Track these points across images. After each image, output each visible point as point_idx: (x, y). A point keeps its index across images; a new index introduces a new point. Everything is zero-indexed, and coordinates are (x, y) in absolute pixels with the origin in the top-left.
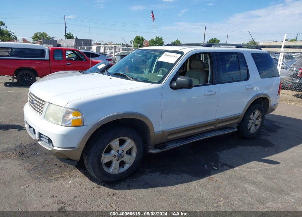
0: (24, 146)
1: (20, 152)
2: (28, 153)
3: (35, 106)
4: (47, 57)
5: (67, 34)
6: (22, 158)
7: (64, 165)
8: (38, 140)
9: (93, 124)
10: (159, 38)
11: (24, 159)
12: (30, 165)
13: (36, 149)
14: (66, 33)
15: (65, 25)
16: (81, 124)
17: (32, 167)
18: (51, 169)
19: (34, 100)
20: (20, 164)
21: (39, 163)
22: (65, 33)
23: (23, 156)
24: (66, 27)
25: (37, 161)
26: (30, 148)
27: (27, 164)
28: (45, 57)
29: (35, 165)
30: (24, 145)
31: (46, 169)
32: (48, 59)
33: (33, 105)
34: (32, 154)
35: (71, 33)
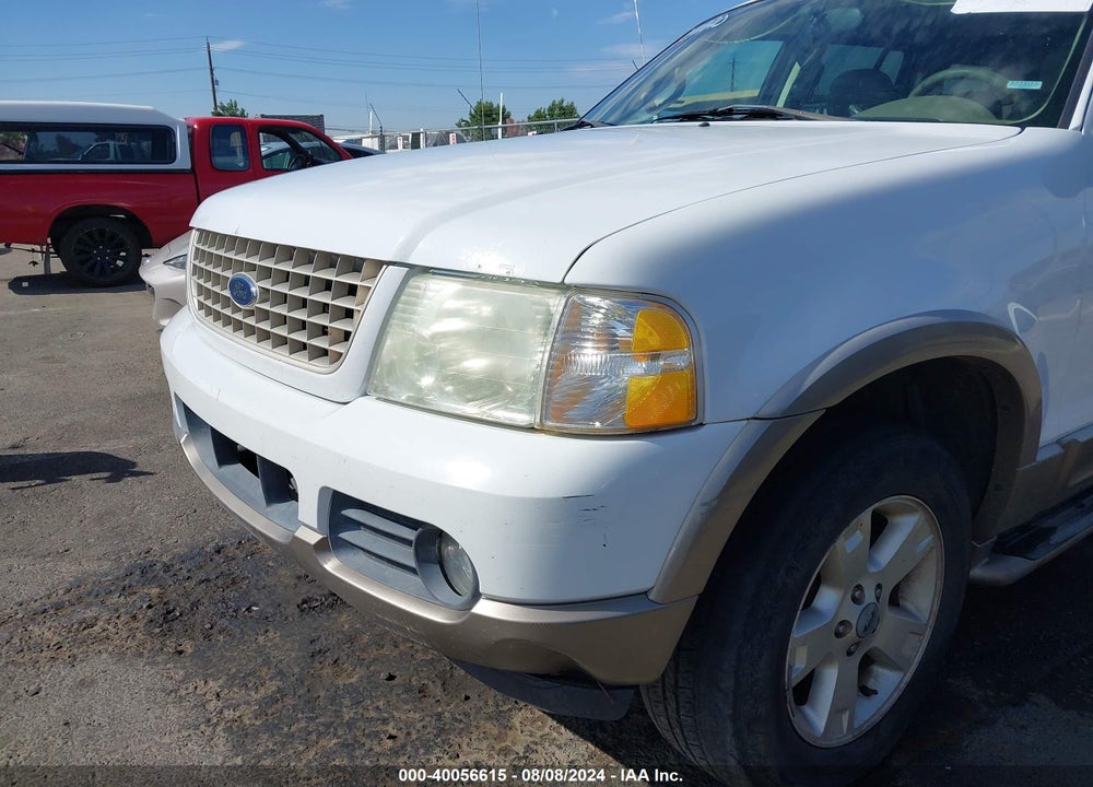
0: (167, 568)
1: (150, 607)
2: (195, 605)
3: (265, 315)
4: (183, 160)
5: (223, 108)
6: (171, 644)
7: (439, 683)
8: (321, 547)
9: (765, 412)
10: (564, 104)
11: (188, 647)
12: (237, 694)
13: (234, 582)
14: (218, 104)
15: (212, 73)
16: (680, 416)
17: (248, 703)
18: (373, 714)
19: (250, 276)
20: (170, 685)
21: (281, 673)
22: (213, 106)
23: (177, 626)
24: (214, 82)
25: (267, 662)
26: (202, 575)
27: (211, 683)
28: (173, 159)
29: (262, 691)
30: (165, 559)
31: (338, 714)
32: (189, 167)
33: (251, 313)
34: (223, 615)
35: (235, 102)
